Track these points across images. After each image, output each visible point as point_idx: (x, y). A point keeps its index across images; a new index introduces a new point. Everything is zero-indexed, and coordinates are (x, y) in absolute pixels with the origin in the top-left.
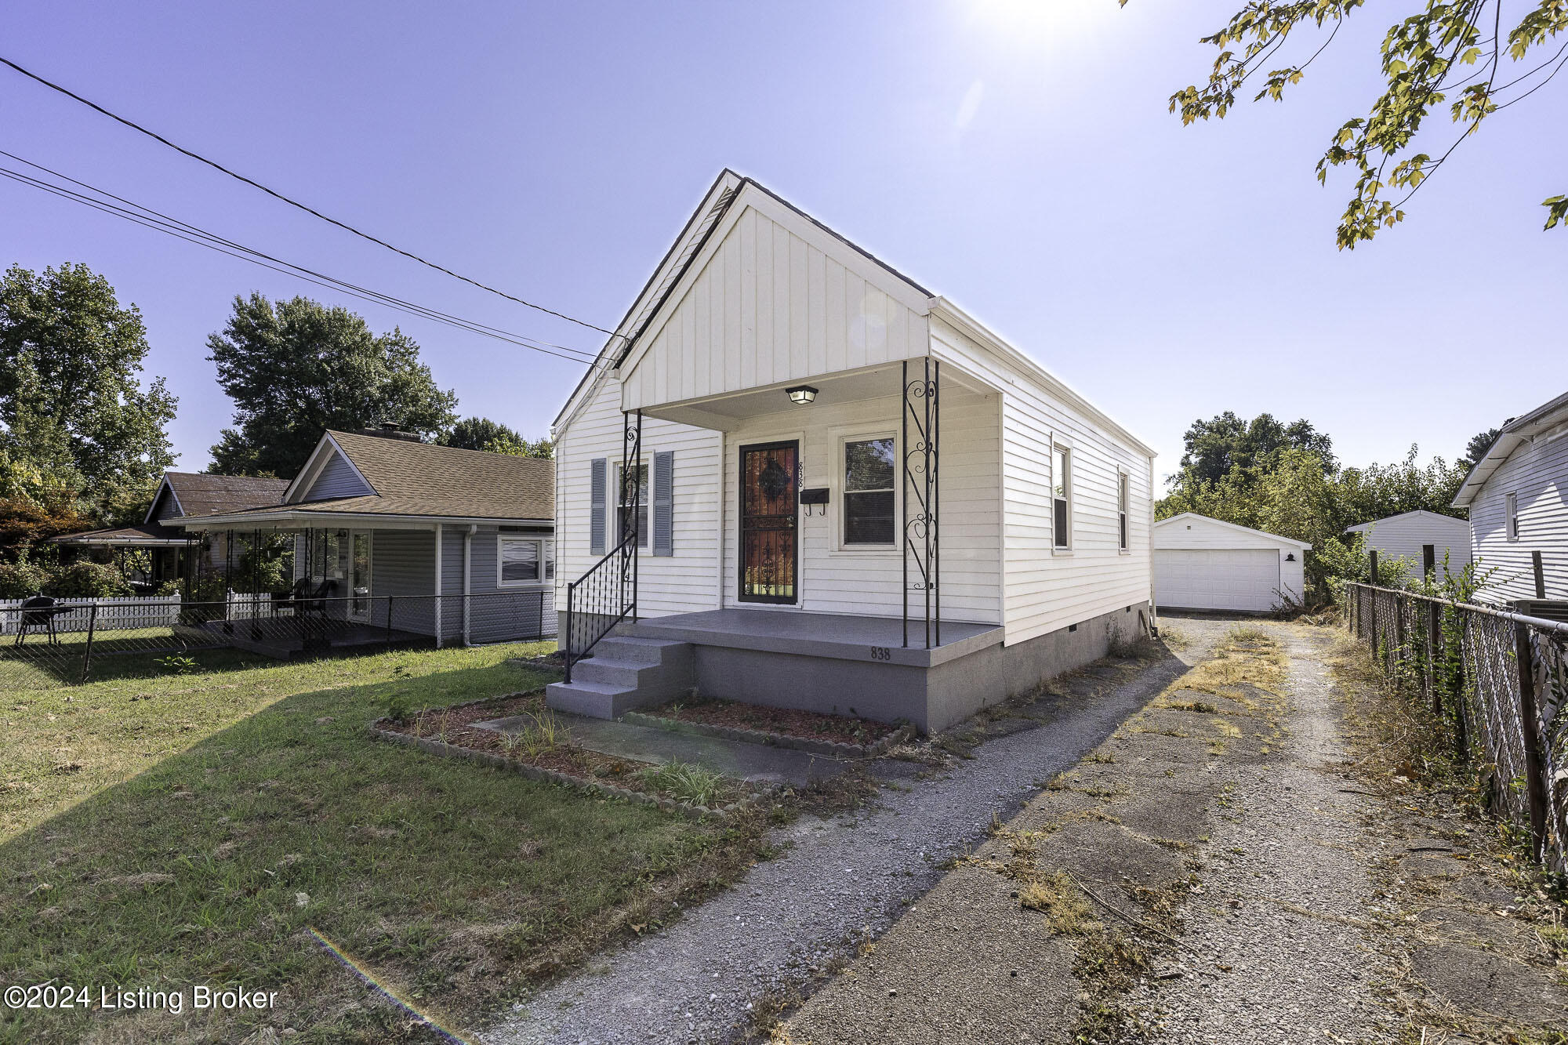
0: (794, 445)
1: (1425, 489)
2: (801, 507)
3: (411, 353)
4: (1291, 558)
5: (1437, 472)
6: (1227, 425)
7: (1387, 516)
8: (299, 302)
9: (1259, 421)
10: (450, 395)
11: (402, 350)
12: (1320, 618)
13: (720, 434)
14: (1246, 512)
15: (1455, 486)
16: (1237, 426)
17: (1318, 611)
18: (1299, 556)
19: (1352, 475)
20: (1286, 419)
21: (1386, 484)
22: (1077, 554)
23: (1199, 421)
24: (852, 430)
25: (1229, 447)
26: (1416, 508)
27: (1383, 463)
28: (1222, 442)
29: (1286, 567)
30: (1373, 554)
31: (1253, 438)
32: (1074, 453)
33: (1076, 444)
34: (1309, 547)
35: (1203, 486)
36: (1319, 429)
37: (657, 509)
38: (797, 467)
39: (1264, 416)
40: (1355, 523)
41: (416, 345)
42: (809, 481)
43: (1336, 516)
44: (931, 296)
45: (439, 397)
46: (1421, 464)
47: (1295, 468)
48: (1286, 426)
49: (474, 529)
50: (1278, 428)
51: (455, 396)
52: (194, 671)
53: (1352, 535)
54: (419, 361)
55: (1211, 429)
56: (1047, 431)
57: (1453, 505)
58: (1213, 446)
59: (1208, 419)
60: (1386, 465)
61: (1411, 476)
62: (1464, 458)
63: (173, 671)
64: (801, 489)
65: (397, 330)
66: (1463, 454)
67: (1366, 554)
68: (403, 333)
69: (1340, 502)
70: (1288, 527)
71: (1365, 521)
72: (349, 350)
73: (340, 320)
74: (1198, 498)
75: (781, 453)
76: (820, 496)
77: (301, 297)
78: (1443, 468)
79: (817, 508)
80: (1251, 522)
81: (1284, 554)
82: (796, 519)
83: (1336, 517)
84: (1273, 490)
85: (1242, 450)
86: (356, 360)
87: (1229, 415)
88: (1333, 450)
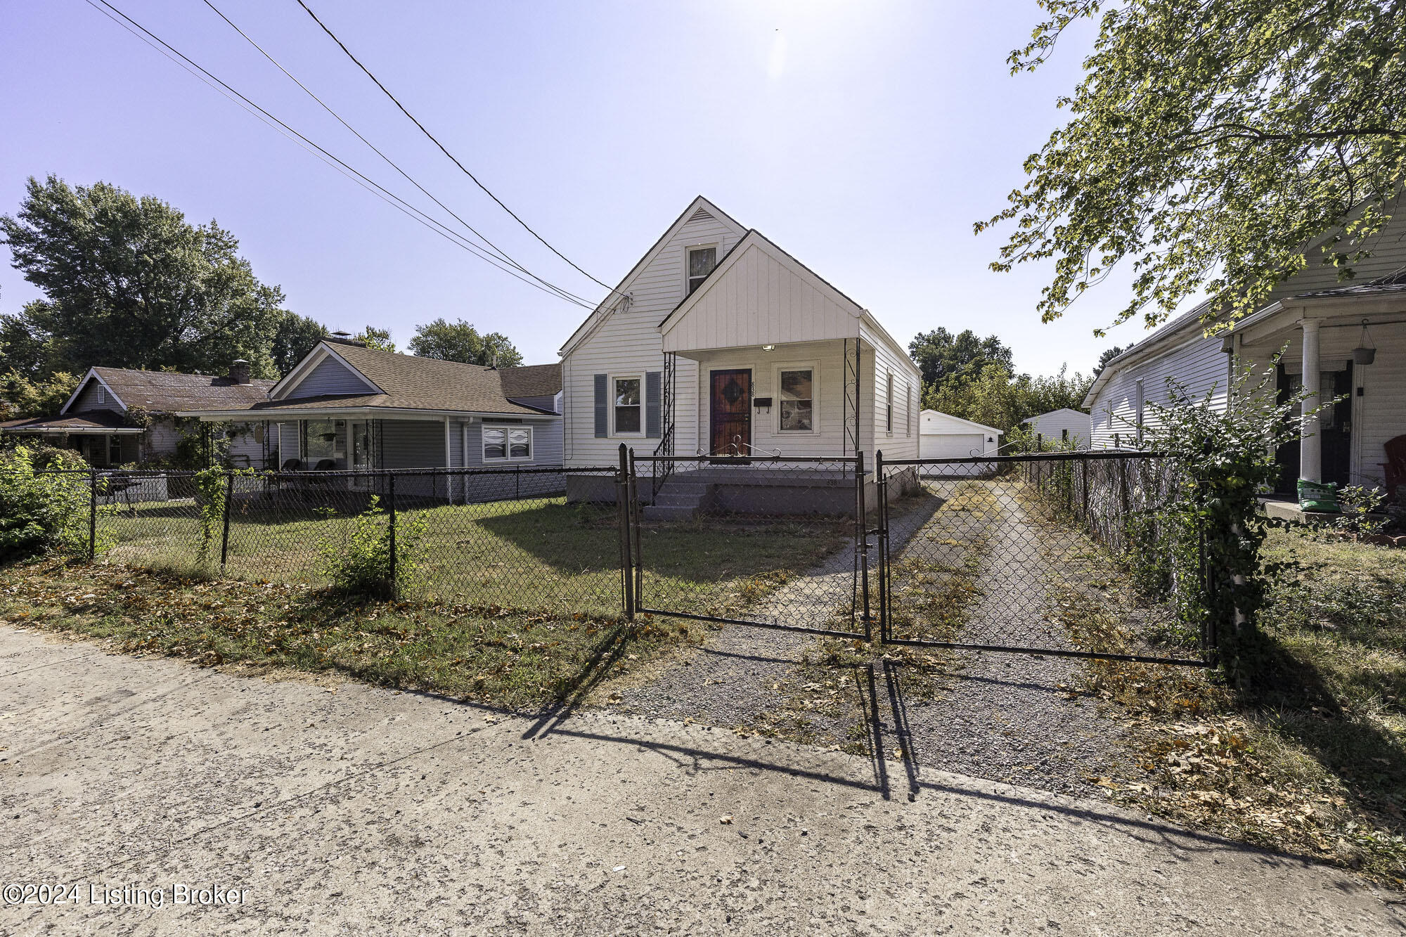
0: (749, 371)
1: (1070, 394)
2: (753, 408)
3: (230, 247)
4: (991, 440)
5: (1077, 382)
6: (940, 338)
7: (1047, 412)
8: (103, 189)
9: (963, 335)
10: (277, 290)
11: (220, 244)
12: (1008, 477)
13: (697, 363)
14: (960, 409)
15: (1086, 391)
16: (948, 339)
17: (1007, 473)
18: (996, 439)
19: (1025, 380)
20: (982, 335)
21: (1048, 390)
22: (895, 436)
23: (920, 334)
24: (785, 365)
25: (941, 356)
26: (1063, 407)
27: (1046, 377)
28: (936, 352)
29: (987, 445)
30: (1039, 435)
31: (958, 349)
32: (895, 378)
33: (896, 373)
34: (1001, 432)
35: (931, 390)
36: (1004, 344)
37: (648, 408)
38: (750, 384)
39: (967, 331)
40: (1028, 417)
41: (236, 238)
42: (758, 394)
43: (1017, 409)
44: (861, 308)
45: (265, 293)
46: (1069, 376)
47: (992, 378)
48: (982, 340)
49: (471, 420)
50: (976, 341)
51: (282, 292)
52: (336, 516)
53: (1026, 424)
54: (238, 255)
55: (928, 341)
56: (886, 366)
57: (1082, 406)
58: (930, 354)
59: (926, 332)
60: (1047, 378)
61: (1062, 385)
62: (1097, 368)
63: (324, 517)
64: (753, 398)
65: (214, 223)
66: (1097, 364)
67: (1034, 436)
68: (220, 227)
69: (1019, 402)
70: (987, 418)
71: (1033, 416)
72: (167, 242)
73: (156, 211)
74: (928, 398)
75: (740, 376)
76: (766, 403)
77: (106, 184)
78: (1080, 380)
79: (764, 410)
80: (961, 415)
81: (987, 438)
82: (750, 414)
83: (1016, 412)
84: (978, 393)
85: (951, 359)
86: (178, 253)
87: (942, 330)
88: (1013, 360)
